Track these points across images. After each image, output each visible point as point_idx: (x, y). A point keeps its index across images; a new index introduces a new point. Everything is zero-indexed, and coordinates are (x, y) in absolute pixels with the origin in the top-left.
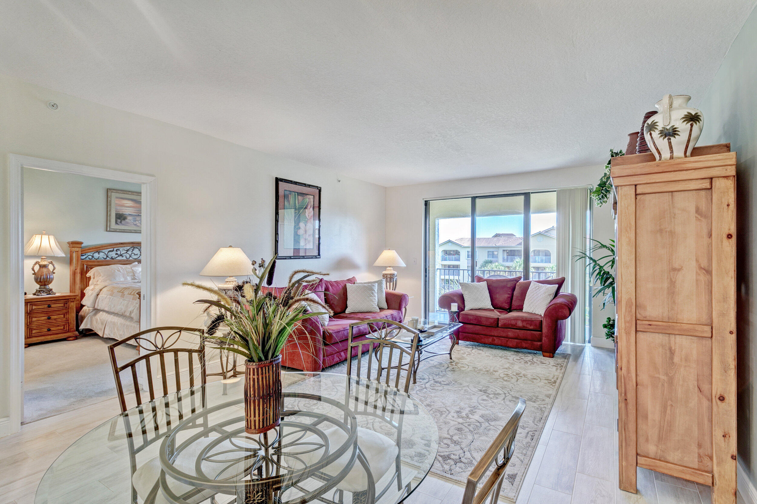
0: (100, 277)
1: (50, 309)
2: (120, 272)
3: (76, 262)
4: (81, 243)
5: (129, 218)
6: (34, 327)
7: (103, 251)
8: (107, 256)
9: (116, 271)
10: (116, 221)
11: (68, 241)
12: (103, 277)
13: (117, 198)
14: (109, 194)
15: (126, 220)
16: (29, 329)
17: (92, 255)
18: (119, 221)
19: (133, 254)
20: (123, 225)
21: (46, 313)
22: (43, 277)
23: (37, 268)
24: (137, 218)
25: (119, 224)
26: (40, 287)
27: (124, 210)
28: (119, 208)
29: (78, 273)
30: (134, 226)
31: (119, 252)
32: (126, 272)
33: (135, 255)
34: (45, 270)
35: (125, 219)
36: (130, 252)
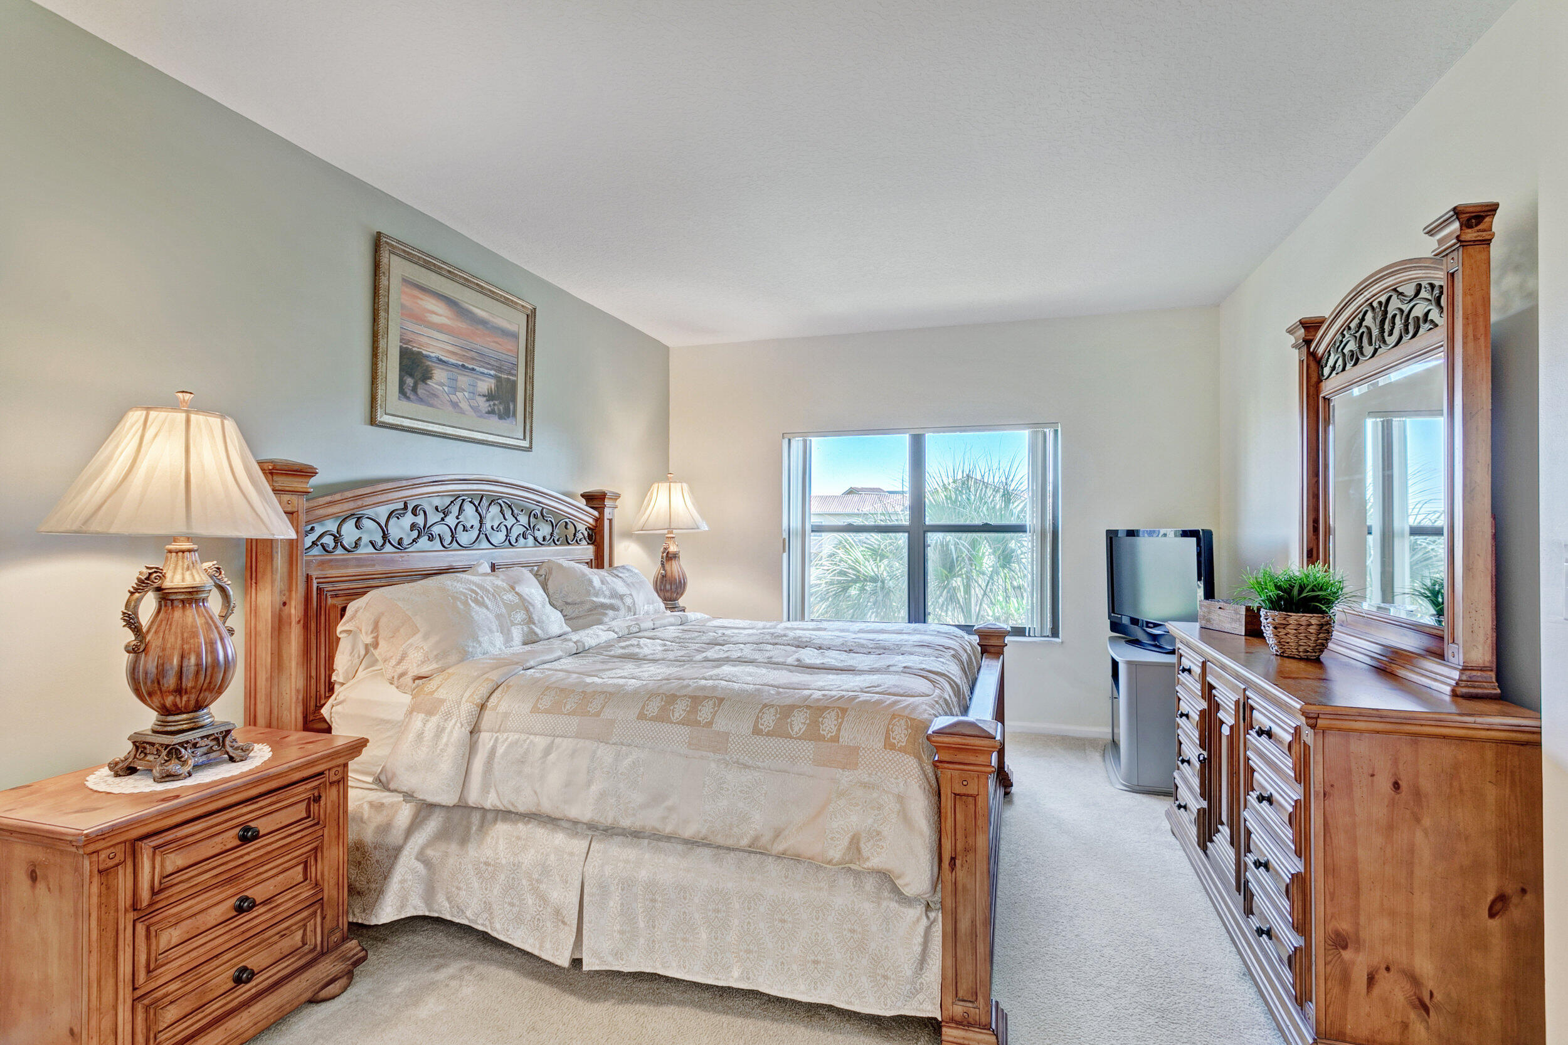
0: (417, 639)
1: (252, 851)
2: (487, 608)
3: (285, 570)
4: (306, 472)
5: (440, 375)
7: (370, 512)
8: (385, 536)
9: (473, 605)
10: (402, 383)
12: (426, 637)
13: (406, 281)
14: (384, 261)
15: (429, 382)
17: (335, 531)
18: (410, 381)
19: (460, 528)
20: (421, 400)
21: (230, 880)
24: (460, 378)
25: (408, 398)
27: (424, 340)
28: (411, 326)
29: (294, 620)
30: (451, 409)
31: (420, 520)
32: (505, 604)
33: (465, 529)
35: (426, 376)
36: (451, 520)
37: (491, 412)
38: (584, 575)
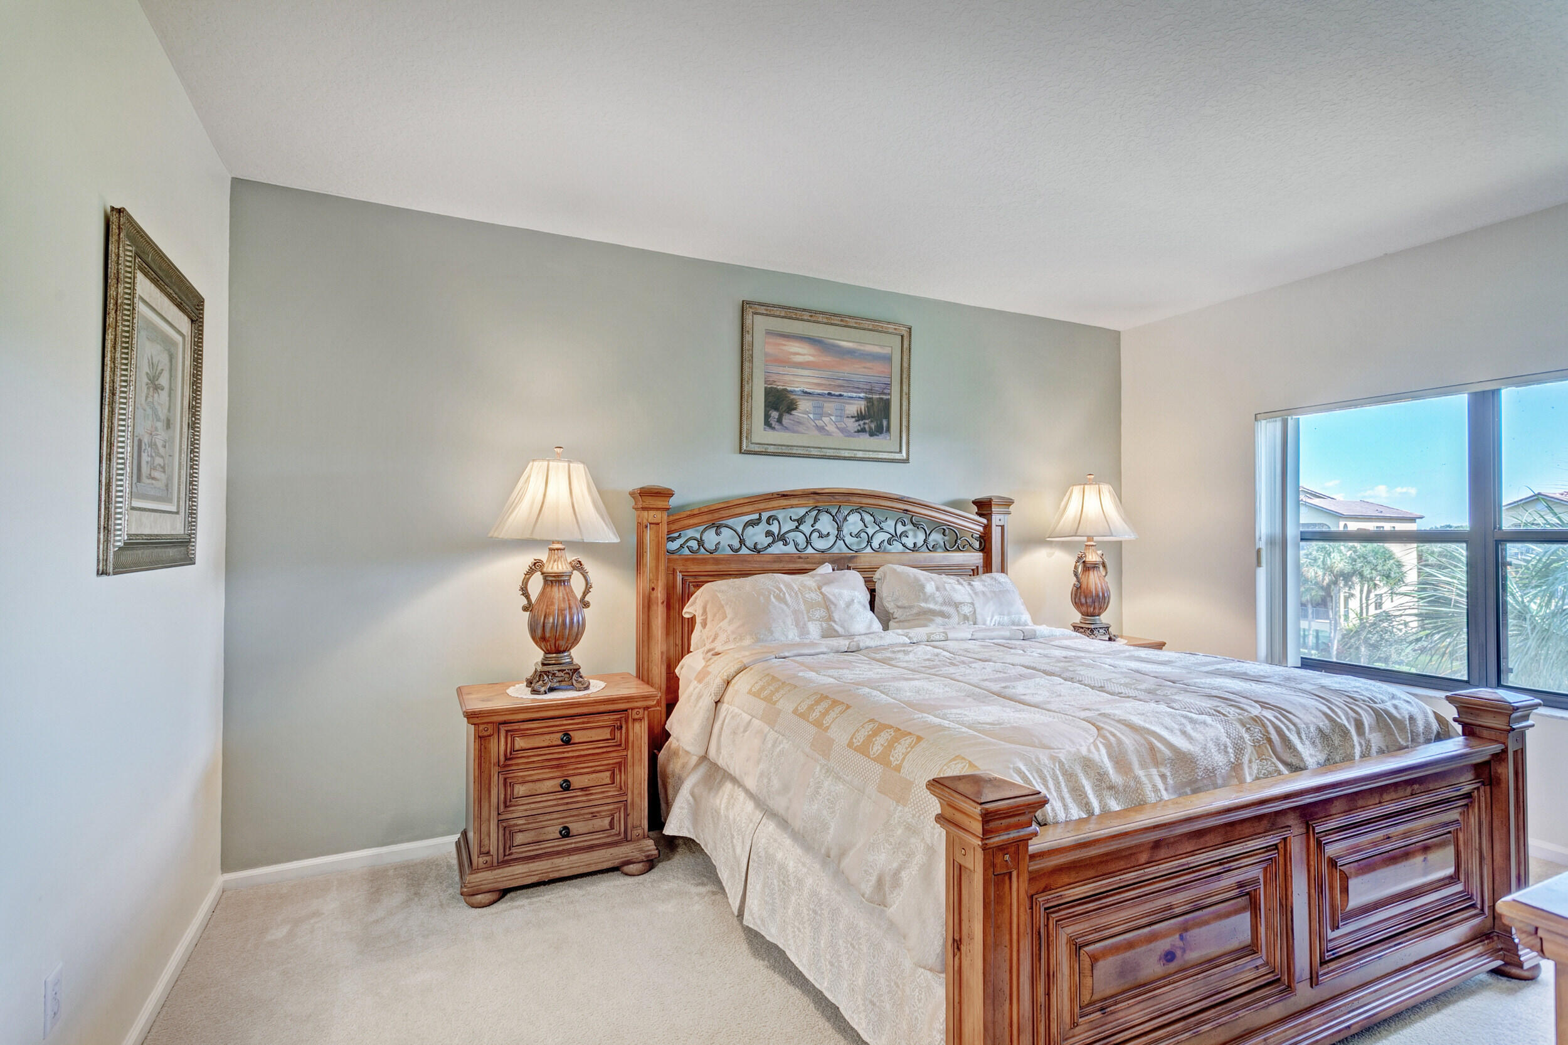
0: (724, 624)
1: (570, 751)
2: (786, 603)
3: (654, 564)
4: (667, 494)
5: (804, 405)
6: (520, 822)
7: (730, 522)
8: (742, 542)
9: (773, 599)
10: (767, 416)
11: (630, 489)
12: (731, 622)
13: (769, 333)
14: (748, 322)
15: (794, 412)
16: (505, 828)
17: (698, 537)
18: (775, 414)
19: (816, 534)
20: (786, 429)
21: (558, 766)
22: (551, 620)
23: (536, 584)
24: (826, 405)
25: (773, 428)
26: (545, 658)
27: (787, 378)
28: (774, 369)
29: (660, 601)
30: (816, 433)
31: (774, 528)
32: (805, 601)
33: (821, 536)
34: (557, 593)
35: (791, 407)
36: (806, 528)
37: (863, 430)
38: (917, 580)
